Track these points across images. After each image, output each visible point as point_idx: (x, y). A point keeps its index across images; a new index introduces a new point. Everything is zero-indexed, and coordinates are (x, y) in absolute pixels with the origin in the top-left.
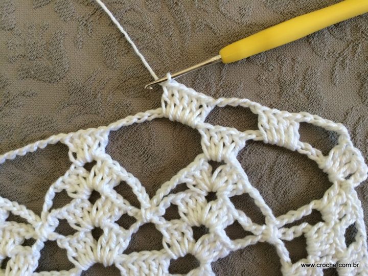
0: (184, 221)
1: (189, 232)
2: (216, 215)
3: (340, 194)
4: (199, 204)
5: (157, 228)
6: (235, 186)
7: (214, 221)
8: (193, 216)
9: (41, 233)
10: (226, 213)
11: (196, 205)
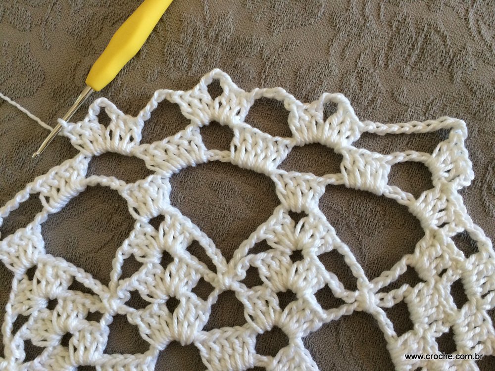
0: (267, 287)
1: (274, 300)
2: (304, 277)
4: (284, 266)
6: (323, 240)
7: (301, 284)
8: (277, 281)
10: (315, 275)
11: (280, 267)
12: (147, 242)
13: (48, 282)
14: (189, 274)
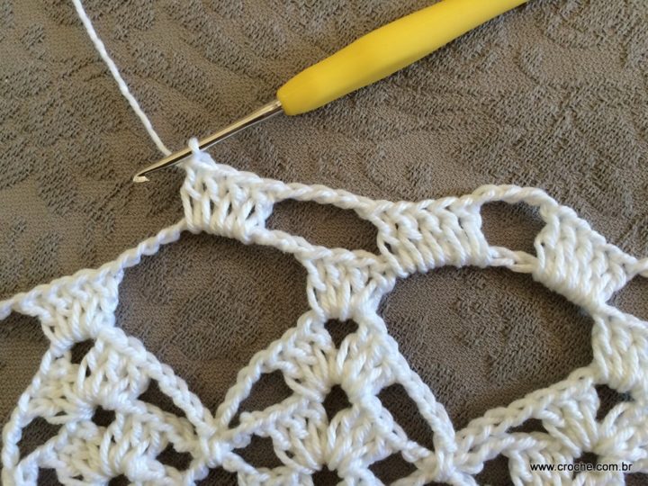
9: (211, 449)
12: (312, 360)
13: (105, 379)
14: (374, 440)
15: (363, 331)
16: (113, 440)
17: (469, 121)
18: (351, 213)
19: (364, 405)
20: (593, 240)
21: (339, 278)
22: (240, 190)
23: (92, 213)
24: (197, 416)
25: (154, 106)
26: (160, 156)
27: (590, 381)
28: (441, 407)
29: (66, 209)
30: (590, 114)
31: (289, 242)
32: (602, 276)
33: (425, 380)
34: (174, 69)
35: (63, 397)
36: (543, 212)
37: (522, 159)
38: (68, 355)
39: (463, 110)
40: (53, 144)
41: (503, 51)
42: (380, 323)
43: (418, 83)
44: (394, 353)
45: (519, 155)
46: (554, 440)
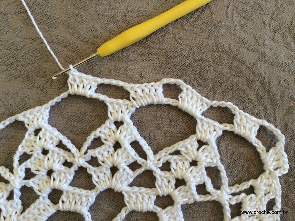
0: (172, 174)
1: (173, 181)
2: (194, 176)
3: (268, 179)
4: (185, 166)
5: (154, 174)
6: (211, 160)
9: (79, 161)
10: (200, 176)
11: (183, 166)
12: (109, 133)
13: (45, 140)
14: (128, 157)
15: (125, 124)
16: (48, 159)
17: (160, 58)
18: (122, 87)
19: (125, 147)
20: (197, 96)
21: (118, 108)
22: (86, 81)
23: (39, 89)
24: (74, 151)
25: (59, 54)
26: (61, 70)
27: (194, 139)
28: (150, 147)
29: (31, 87)
30: (198, 55)
31: (102, 97)
32: (199, 106)
33: (145, 139)
34: (65, 41)
35: (33, 146)
36: (181, 87)
37: (176, 70)
38: (33, 133)
39: (158, 54)
40: (26, 66)
41: (171, 35)
42: (131, 122)
43: (143, 46)
44: (135, 131)
45: (175, 69)
46: (183, 156)
